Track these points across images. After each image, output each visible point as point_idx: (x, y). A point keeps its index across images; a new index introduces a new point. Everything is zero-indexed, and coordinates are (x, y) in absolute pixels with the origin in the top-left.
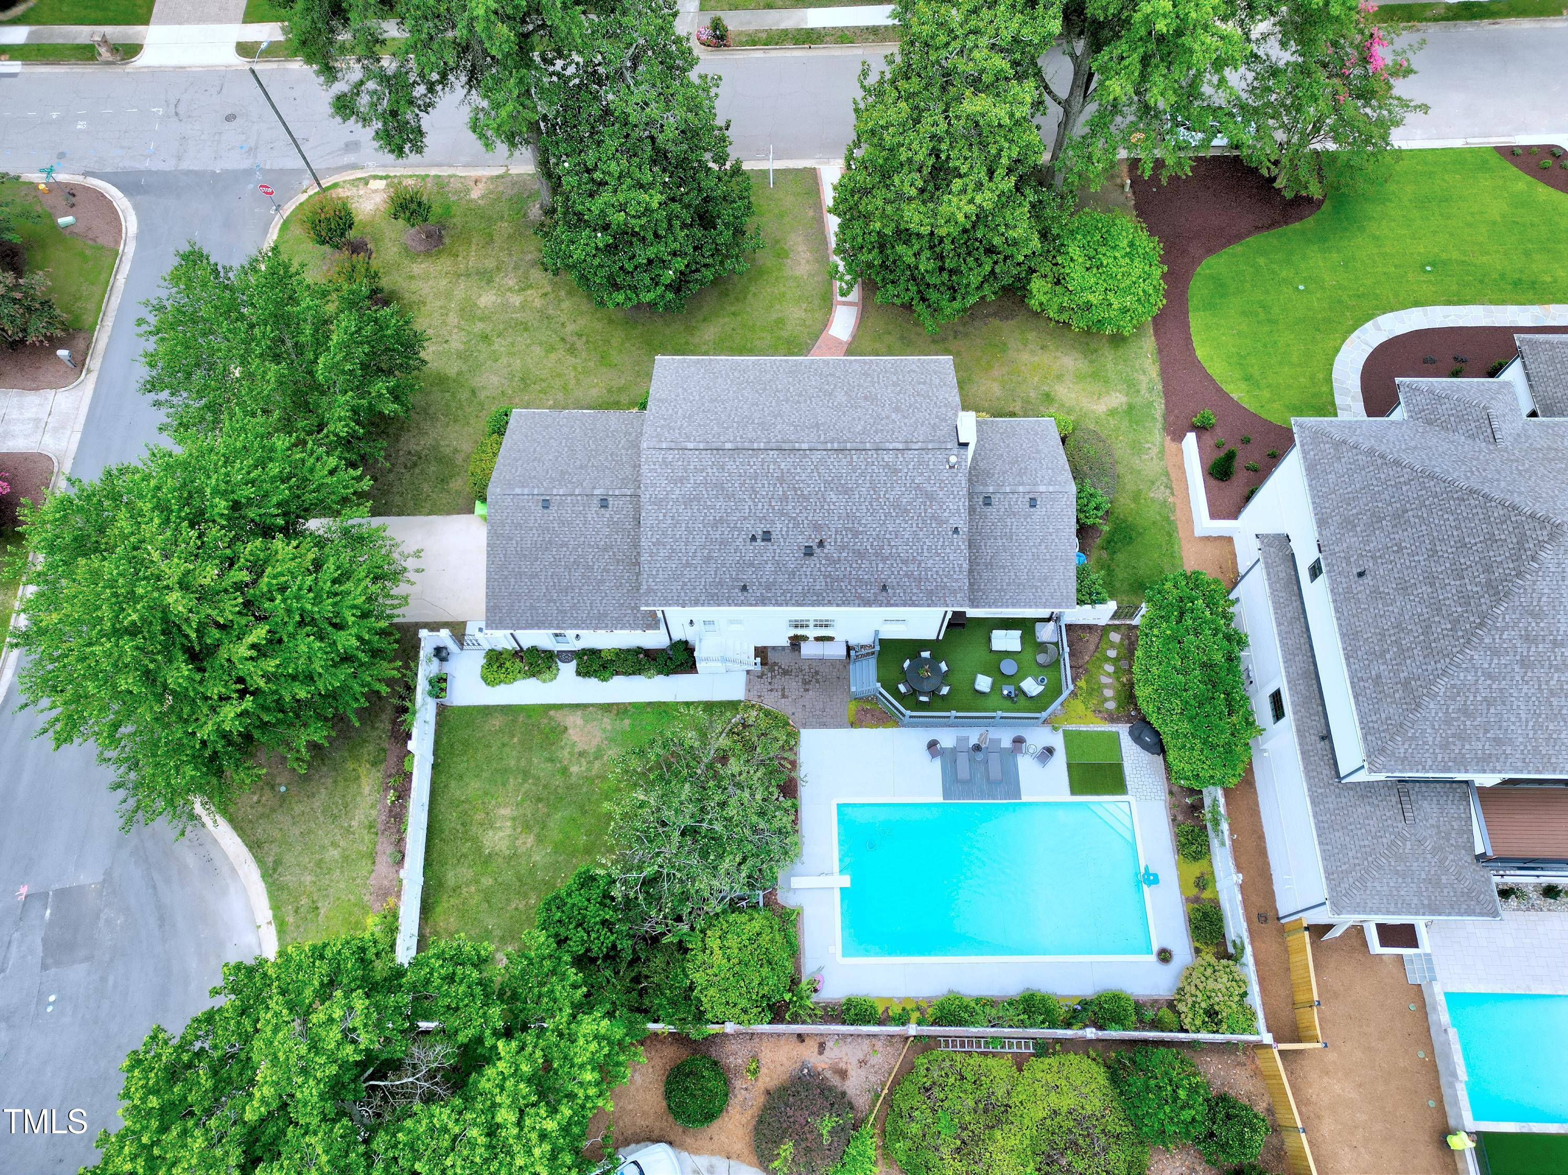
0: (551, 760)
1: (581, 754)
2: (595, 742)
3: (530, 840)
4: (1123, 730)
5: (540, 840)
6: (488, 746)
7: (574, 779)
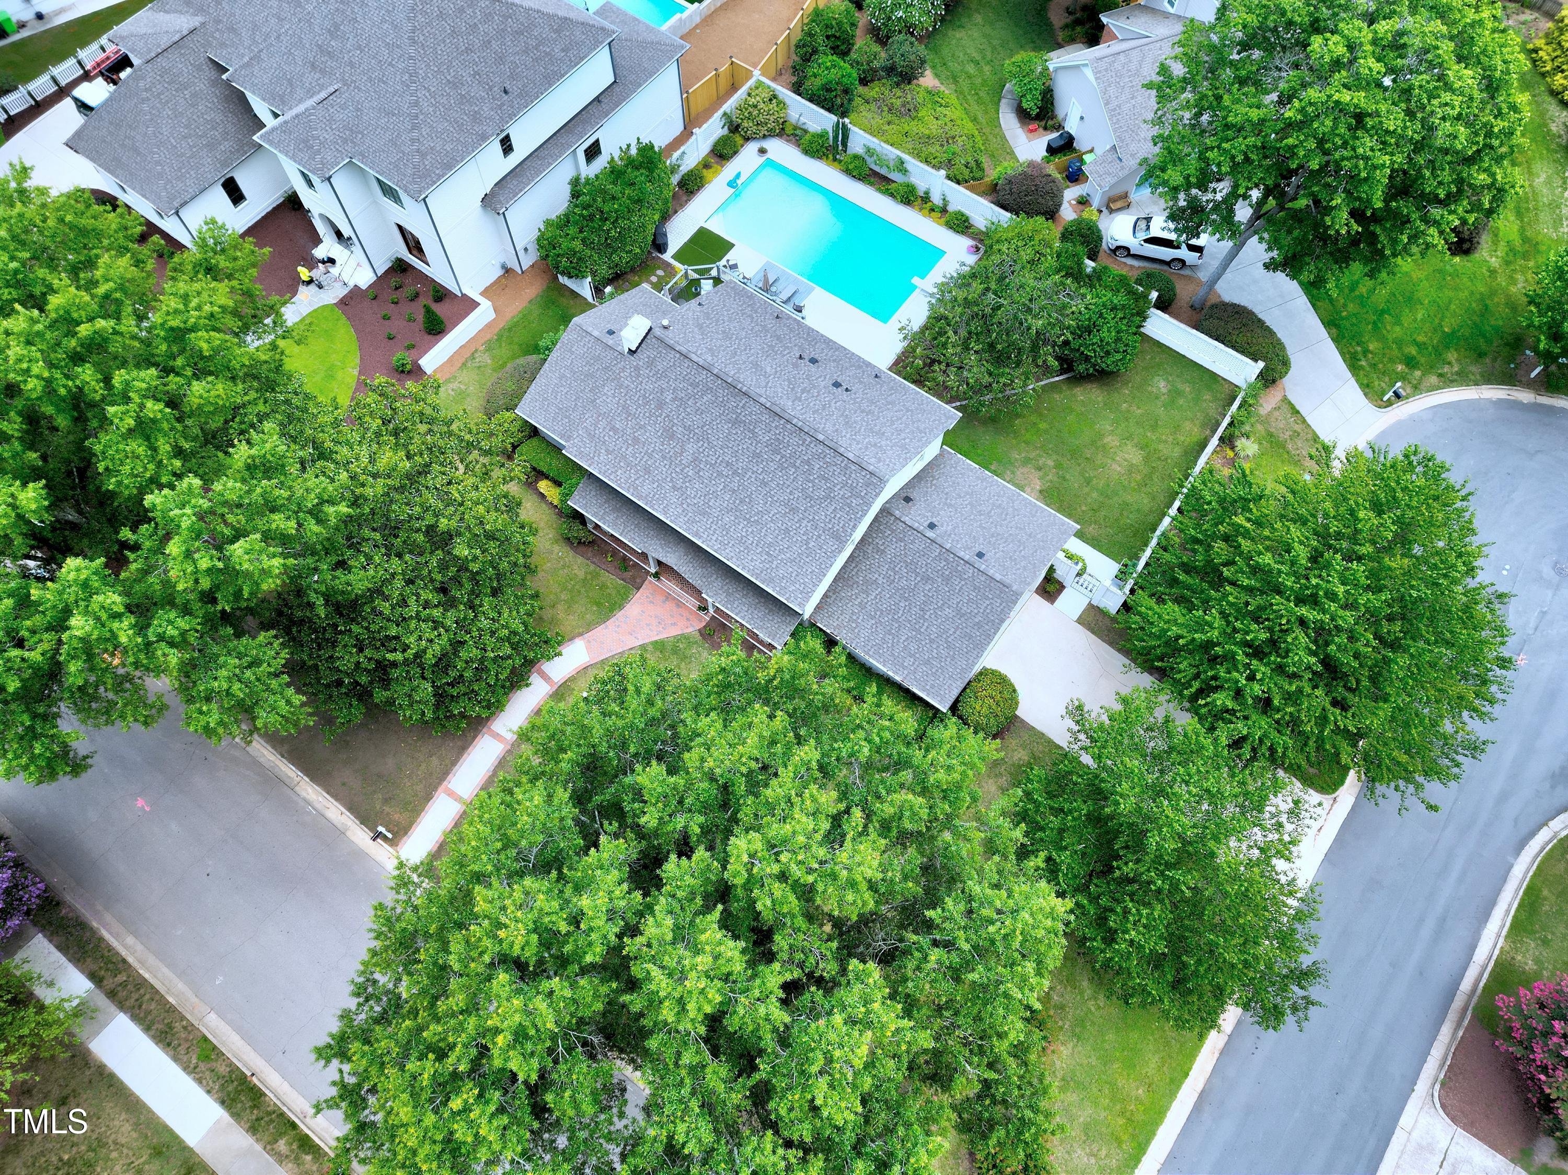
0: (1064, 479)
1: (1040, 469)
2: (1025, 470)
3: (1108, 439)
4: (667, 256)
5: (1101, 436)
6: (1105, 517)
7: (1055, 457)
